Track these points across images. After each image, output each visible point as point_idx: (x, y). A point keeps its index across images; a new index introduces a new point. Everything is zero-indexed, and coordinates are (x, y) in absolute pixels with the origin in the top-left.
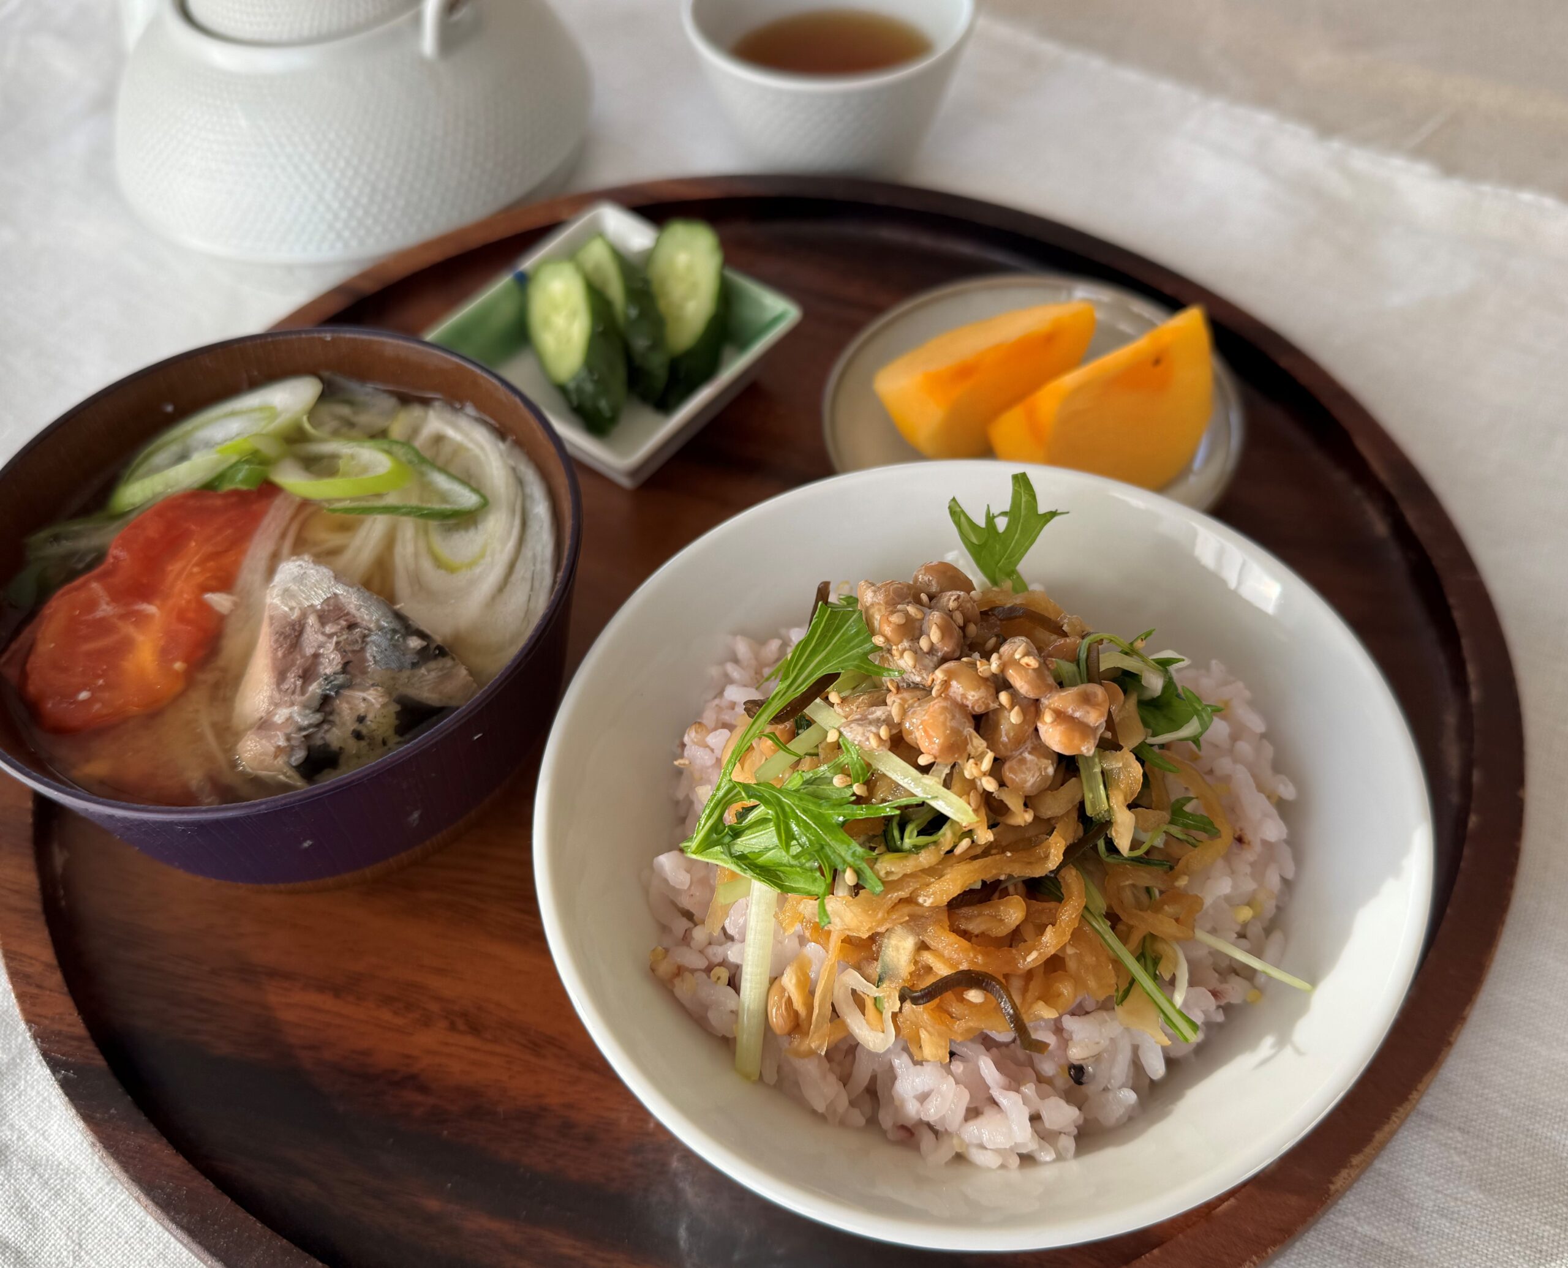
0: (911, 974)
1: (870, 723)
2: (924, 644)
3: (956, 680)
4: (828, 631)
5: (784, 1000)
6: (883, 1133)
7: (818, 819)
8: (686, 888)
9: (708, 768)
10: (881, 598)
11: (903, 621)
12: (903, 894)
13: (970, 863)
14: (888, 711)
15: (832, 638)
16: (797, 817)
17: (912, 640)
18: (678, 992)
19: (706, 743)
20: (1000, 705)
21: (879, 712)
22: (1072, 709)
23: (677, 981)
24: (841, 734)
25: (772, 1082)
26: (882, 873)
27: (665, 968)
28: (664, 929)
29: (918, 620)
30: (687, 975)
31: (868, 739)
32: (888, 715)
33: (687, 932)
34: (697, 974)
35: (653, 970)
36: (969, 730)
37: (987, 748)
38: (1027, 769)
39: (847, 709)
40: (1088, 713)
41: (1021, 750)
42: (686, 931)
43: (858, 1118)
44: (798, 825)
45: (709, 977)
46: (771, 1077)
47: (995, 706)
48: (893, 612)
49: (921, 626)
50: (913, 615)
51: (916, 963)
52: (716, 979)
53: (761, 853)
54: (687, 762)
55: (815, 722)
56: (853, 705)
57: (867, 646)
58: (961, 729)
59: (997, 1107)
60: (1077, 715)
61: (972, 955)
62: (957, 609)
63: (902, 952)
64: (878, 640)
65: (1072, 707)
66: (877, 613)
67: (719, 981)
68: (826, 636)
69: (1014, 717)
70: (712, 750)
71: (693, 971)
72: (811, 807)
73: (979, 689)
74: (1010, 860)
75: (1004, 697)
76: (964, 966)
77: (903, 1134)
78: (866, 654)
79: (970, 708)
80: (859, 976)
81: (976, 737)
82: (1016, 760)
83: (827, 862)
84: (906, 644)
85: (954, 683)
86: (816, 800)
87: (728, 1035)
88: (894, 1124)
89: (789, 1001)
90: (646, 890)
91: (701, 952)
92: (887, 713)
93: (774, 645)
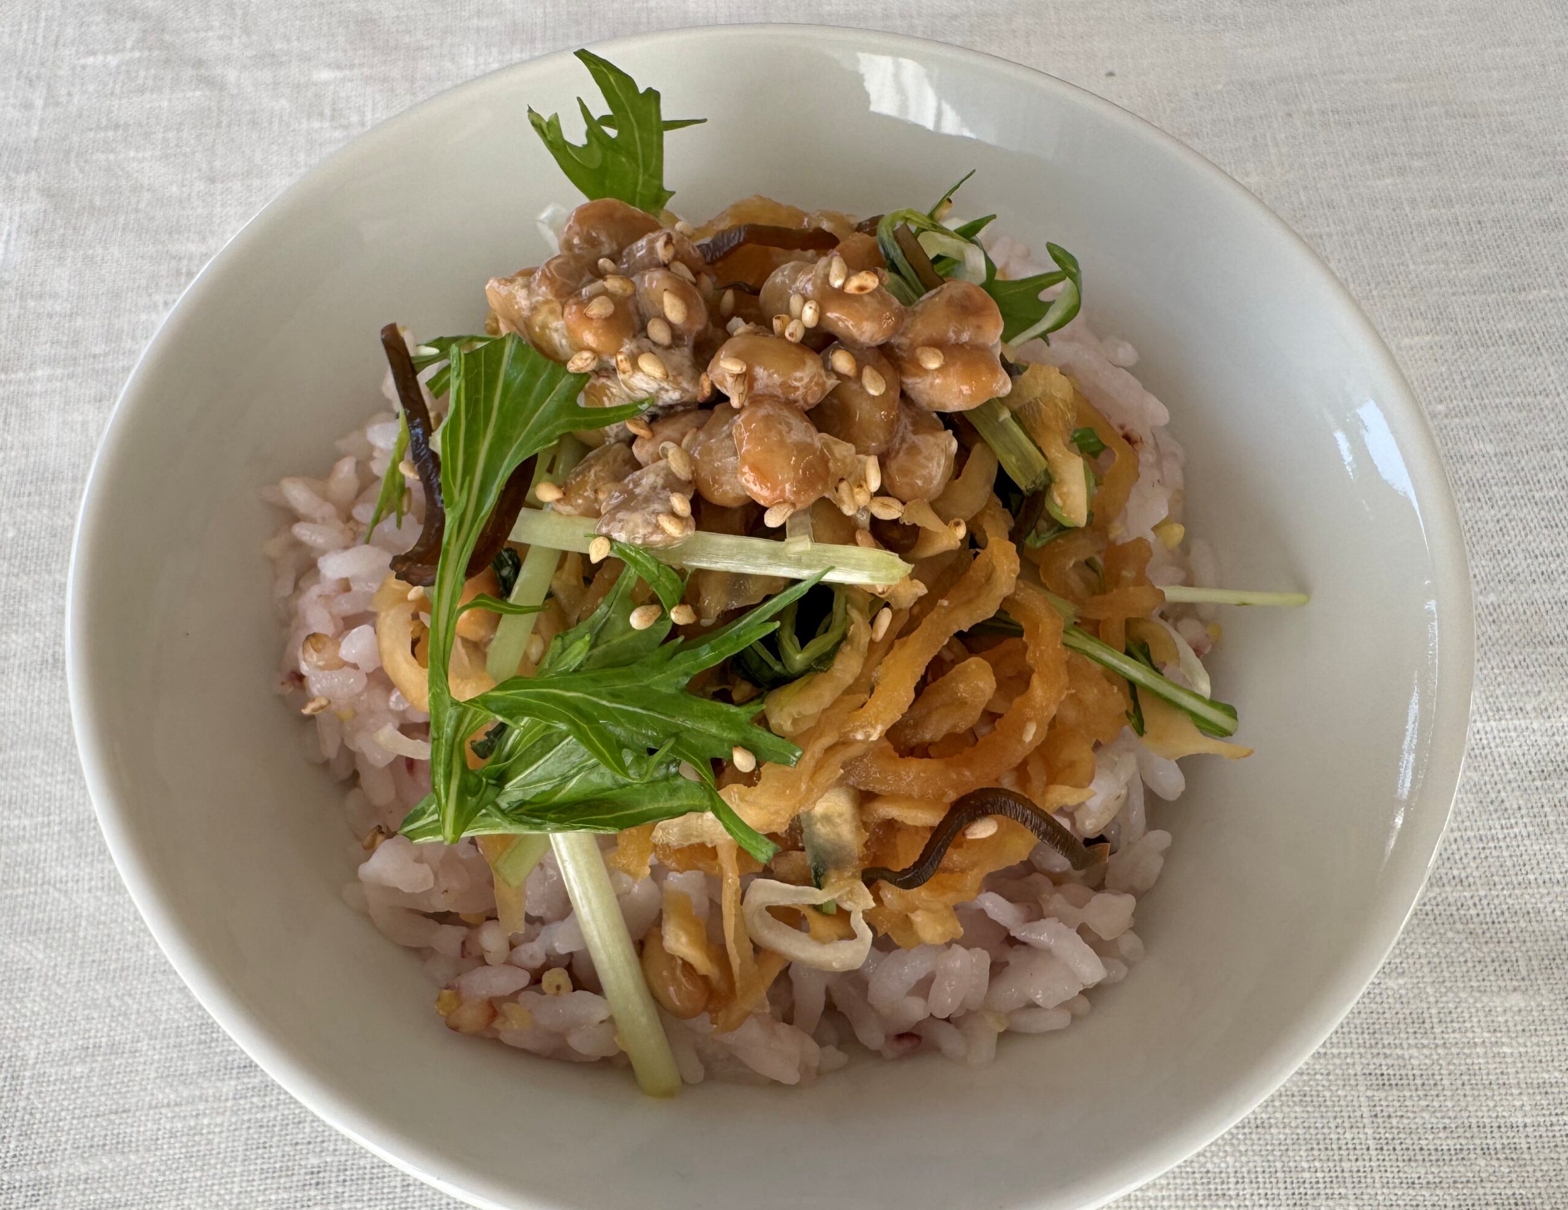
0: (866, 845)
1: (647, 500)
2: (658, 332)
3: (760, 364)
4: (477, 391)
5: (678, 972)
6: (877, 1054)
7: (648, 699)
8: (431, 885)
9: (360, 695)
10: (544, 291)
11: (610, 309)
12: (827, 741)
13: (905, 643)
14: (663, 469)
15: (489, 400)
16: (608, 713)
17: (634, 336)
18: (507, 1037)
19: (341, 660)
20: (840, 376)
21: (648, 479)
22: (954, 332)
23: (497, 1024)
24: (611, 540)
25: (701, 1074)
26: (788, 726)
27: (470, 1016)
28: (422, 953)
29: (629, 298)
30: (506, 1007)
31: (657, 528)
32: (667, 475)
33: (467, 944)
34: (522, 997)
35: (455, 1029)
36: (819, 439)
37: (858, 453)
38: (926, 458)
39: (580, 501)
40: (979, 327)
41: (900, 434)
42: (463, 943)
43: (836, 1057)
44: (618, 724)
45: (543, 993)
46: (695, 1070)
47: (832, 382)
48: (583, 304)
49: (637, 308)
50: (620, 291)
51: (865, 825)
52: (554, 991)
53: (555, 790)
54: (324, 702)
55: (526, 547)
56: (586, 490)
57: (563, 385)
58: (809, 440)
59: (1023, 947)
60: (965, 337)
61: (954, 776)
62: (675, 258)
63: (838, 820)
64: (580, 362)
65: (952, 329)
66: (551, 318)
67: (561, 992)
68: (477, 401)
69: (874, 386)
70: (355, 667)
71: (514, 997)
72: (621, 685)
73: (804, 363)
74: (950, 610)
75: (842, 362)
76: (952, 796)
77: (907, 1044)
78: (571, 398)
79: (802, 402)
80: (778, 883)
81: (836, 443)
82: (901, 453)
83: (696, 755)
84: (628, 346)
85: (760, 372)
86: (623, 670)
87: (610, 1053)
88: (887, 1037)
89: (687, 967)
90: (364, 914)
91: (508, 962)
92: (662, 474)
93: (346, 469)
